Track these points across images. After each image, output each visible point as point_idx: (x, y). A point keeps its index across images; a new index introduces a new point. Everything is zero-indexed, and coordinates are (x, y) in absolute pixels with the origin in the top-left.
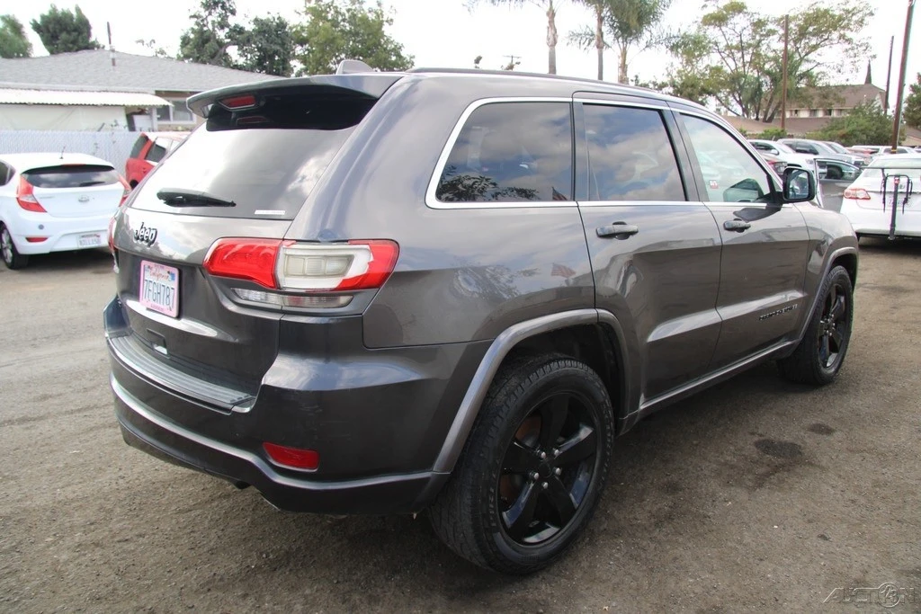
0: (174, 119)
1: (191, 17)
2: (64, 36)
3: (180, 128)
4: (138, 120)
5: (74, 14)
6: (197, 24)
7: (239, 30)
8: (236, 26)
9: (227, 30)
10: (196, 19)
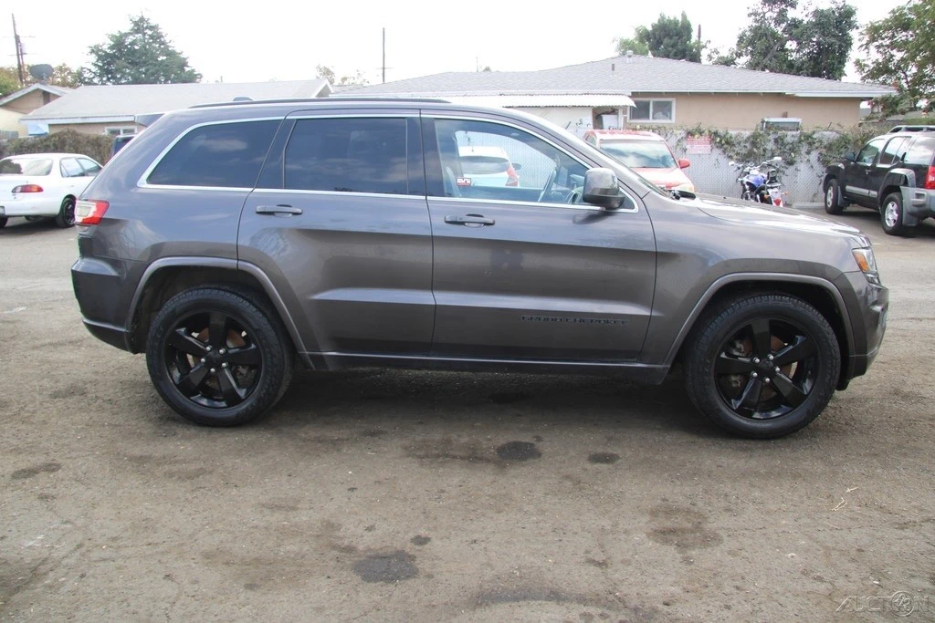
0: (654, 118)
1: (750, 15)
2: (666, 41)
3: (638, 127)
4: (607, 119)
5: (680, 20)
6: (756, 21)
7: (795, 24)
8: (794, 20)
9: (784, 25)
10: (753, 17)
